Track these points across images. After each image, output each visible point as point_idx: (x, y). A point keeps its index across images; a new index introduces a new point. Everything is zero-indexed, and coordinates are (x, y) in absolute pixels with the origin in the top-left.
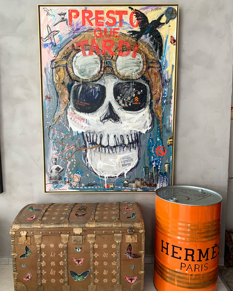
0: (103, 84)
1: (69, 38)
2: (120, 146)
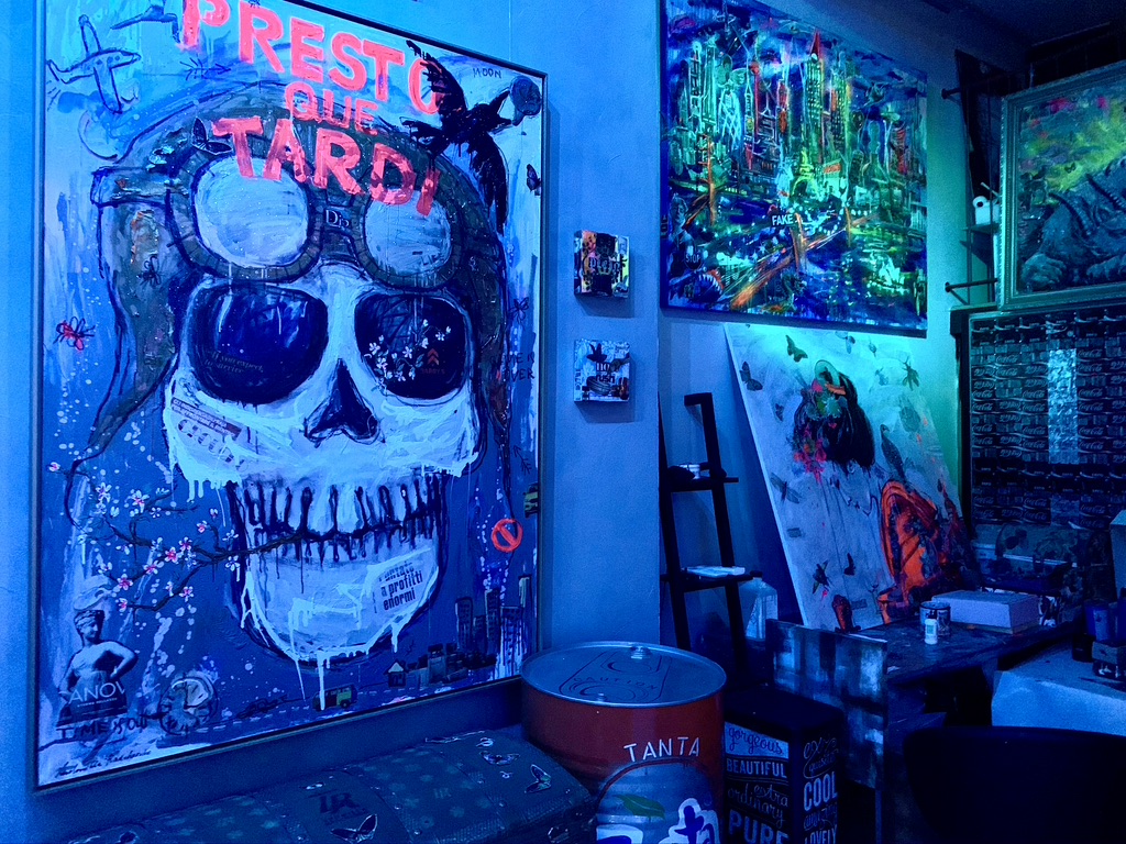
0: (316, 294)
2: (379, 529)
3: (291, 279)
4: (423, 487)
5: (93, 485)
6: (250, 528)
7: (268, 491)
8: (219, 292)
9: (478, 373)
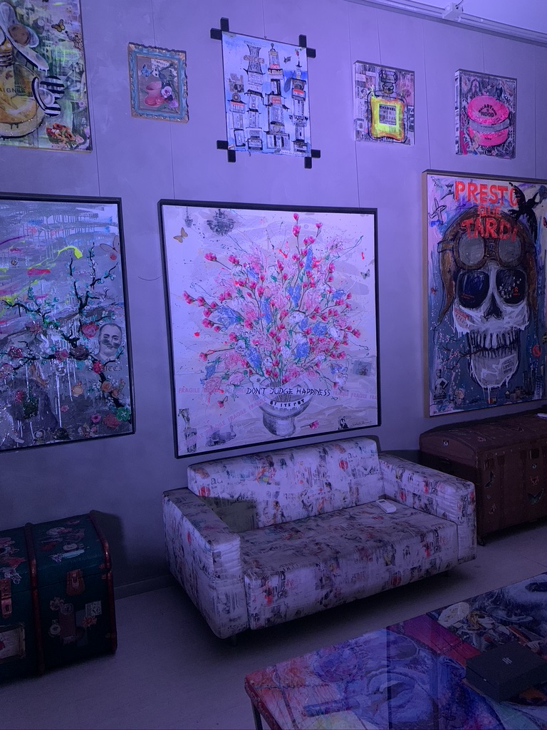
0: (486, 272)
1: (455, 216)
2: (502, 347)
3: (480, 268)
4: (514, 334)
5: (439, 334)
6: (472, 346)
7: (476, 335)
8: (464, 275)
9: (529, 294)
